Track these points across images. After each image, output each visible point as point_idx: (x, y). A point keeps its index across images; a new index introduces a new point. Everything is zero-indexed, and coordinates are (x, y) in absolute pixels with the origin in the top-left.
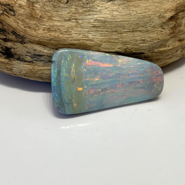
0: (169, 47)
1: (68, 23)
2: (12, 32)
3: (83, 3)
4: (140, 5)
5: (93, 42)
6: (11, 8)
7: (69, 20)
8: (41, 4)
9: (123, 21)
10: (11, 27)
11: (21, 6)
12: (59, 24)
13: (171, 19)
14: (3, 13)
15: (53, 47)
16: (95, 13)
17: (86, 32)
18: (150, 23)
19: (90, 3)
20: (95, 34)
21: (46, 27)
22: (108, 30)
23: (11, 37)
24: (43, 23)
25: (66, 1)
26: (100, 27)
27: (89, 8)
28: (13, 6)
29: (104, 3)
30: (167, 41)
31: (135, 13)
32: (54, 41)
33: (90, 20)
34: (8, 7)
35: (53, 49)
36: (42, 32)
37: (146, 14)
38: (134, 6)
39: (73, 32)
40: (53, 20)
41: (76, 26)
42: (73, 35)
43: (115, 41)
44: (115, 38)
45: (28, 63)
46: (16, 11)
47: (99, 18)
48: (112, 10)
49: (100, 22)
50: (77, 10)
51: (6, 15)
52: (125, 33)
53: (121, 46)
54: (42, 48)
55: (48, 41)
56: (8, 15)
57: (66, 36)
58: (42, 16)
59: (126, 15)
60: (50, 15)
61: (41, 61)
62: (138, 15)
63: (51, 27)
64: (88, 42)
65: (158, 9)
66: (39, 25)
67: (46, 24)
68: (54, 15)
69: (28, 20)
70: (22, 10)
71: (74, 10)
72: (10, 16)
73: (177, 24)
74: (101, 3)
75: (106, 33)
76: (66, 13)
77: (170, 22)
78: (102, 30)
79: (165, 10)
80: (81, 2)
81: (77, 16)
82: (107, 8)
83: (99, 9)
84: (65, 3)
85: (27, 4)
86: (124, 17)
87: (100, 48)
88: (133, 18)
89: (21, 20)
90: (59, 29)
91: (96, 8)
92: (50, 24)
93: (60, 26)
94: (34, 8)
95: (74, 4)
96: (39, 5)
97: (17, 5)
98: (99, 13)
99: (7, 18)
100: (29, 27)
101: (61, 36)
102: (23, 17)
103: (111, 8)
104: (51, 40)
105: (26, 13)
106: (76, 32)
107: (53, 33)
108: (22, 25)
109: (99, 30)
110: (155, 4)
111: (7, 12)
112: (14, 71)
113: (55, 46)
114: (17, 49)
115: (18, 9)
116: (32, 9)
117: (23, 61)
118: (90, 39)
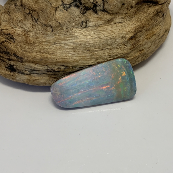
0: (131, 57)
1: (53, 46)
2: (13, 55)
3: (64, 31)
4: (107, 29)
5: (73, 60)
6: (12, 37)
7: (55, 44)
8: (33, 32)
9: (94, 43)
10: (12, 51)
11: (18, 35)
12: (47, 47)
13: (131, 38)
14: (6, 40)
15: (43, 64)
16: (73, 38)
17: (67, 53)
18: (115, 43)
19: (69, 31)
20: (74, 54)
21: (38, 50)
22: (84, 50)
23: (13, 58)
24: (36, 47)
25: (52, 30)
26: (78, 48)
27: (68, 35)
28: (12, 35)
29: (80, 29)
30: (129, 53)
31: (103, 36)
32: (44, 60)
33: (70, 44)
34: (9, 36)
35: (44, 65)
36: (35, 54)
37: (111, 36)
38: (102, 30)
39: (58, 53)
40: (42, 45)
41: (59, 49)
42: (58, 55)
43: (89, 58)
44: (89, 56)
45: (27, 75)
46: (15, 39)
47: (76, 42)
48: (86, 35)
49: (77, 45)
50: (60, 36)
51: (8, 42)
52: (96, 51)
53: (94, 61)
54: (36, 65)
55: (40, 61)
56: (9, 42)
57: (52, 56)
58: (35, 42)
59: (97, 38)
60: (40, 41)
61: (36, 73)
62: (105, 37)
63: (42, 50)
64: (69, 60)
65: (121, 32)
66: (33, 49)
67: (38, 48)
68: (43, 41)
69: (25, 45)
70: (20, 38)
71: (58, 36)
72: (11, 43)
73: (136, 41)
74: (77, 30)
75: (82, 52)
76: (52, 39)
77: (131, 41)
78: (79, 50)
79: (127, 32)
80: (63, 30)
81: (60, 41)
82: (82, 34)
83: (76, 35)
84: (51, 31)
85: (23, 32)
86: (95, 40)
87: (78, 63)
88: (102, 40)
89: (19, 45)
90: (47, 51)
91: (74, 35)
92: (40, 48)
93: (48, 49)
94: (28, 35)
95: (57, 32)
96: (32, 33)
97: (16, 34)
98: (76, 38)
99: (9, 44)
100: (25, 50)
101: (49, 56)
102: (20, 44)
103: (85, 33)
104: (42, 59)
105: (23, 40)
106: (60, 53)
107: (43, 55)
108: (20, 49)
109: (77, 50)
110: (119, 27)
111: (9, 40)
112: (17, 80)
113: (45, 64)
114: (18, 66)
115: (17, 37)
116: (27, 36)
117: (23, 74)
118: (71, 57)
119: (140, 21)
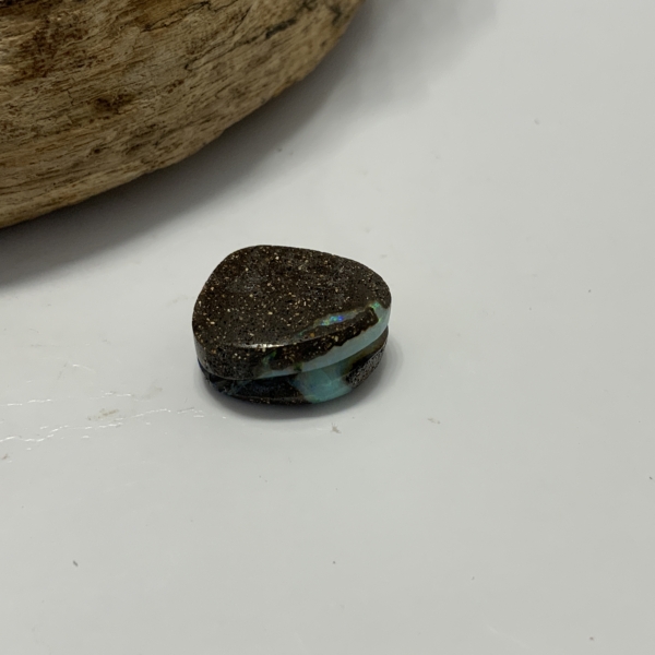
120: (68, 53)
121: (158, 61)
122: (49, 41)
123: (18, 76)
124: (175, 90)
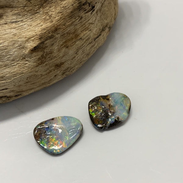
119: (50, 20)
120: (49, 57)
121: (70, 54)
122: (45, 56)
123: (38, 65)
124: (73, 59)
